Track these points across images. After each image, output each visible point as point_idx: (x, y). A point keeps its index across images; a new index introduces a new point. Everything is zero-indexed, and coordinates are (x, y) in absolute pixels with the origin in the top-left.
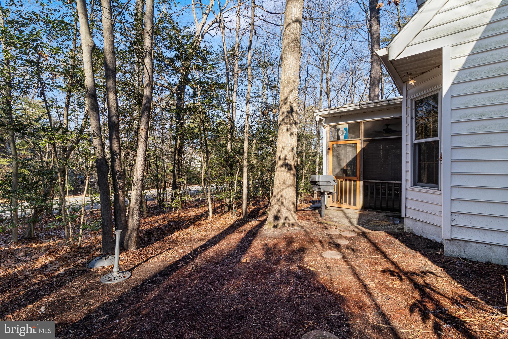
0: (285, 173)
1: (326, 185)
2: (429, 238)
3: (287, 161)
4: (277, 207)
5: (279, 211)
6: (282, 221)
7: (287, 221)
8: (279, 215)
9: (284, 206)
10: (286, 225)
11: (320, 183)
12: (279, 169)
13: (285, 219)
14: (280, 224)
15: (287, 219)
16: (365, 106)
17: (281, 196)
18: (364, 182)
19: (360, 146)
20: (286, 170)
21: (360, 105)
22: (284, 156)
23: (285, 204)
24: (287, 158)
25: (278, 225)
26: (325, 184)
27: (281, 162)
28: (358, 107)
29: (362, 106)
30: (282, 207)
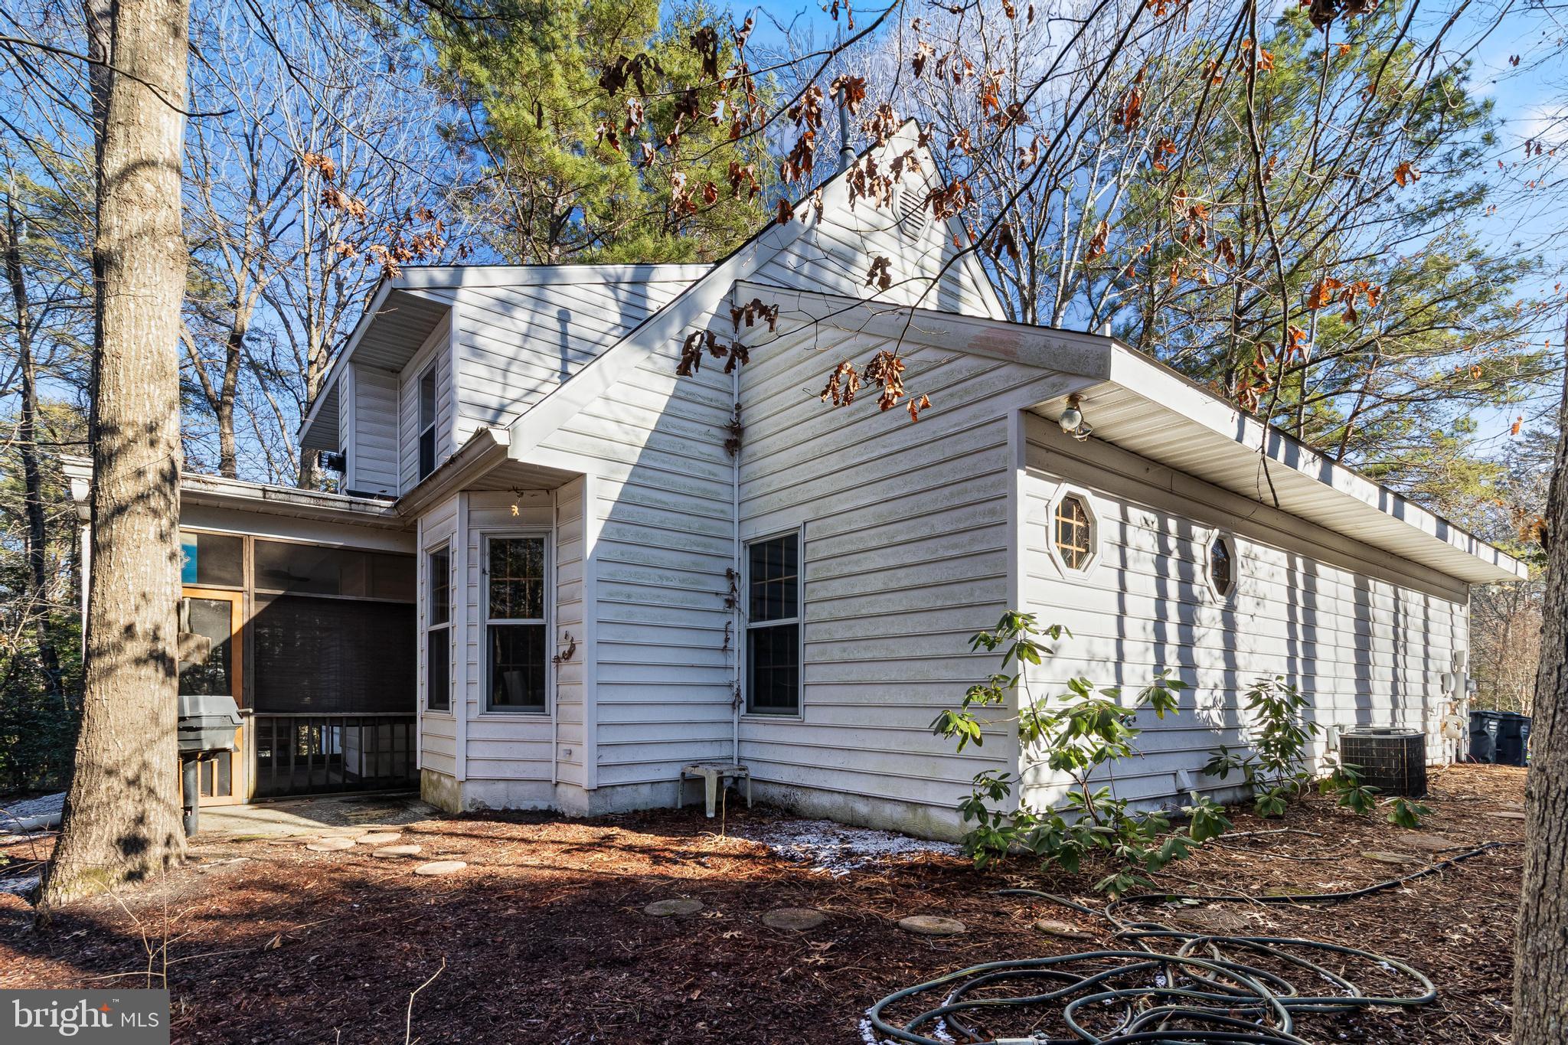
0: (155, 686)
1: (219, 728)
2: (523, 807)
3: (160, 646)
4: (129, 808)
5: (140, 820)
6: (156, 852)
7: (173, 850)
8: (144, 831)
9: (158, 799)
10: (173, 862)
11: (204, 723)
12: (129, 670)
13: (168, 843)
14: (151, 865)
15: (173, 842)
16: (281, 496)
17: (145, 765)
18: (258, 720)
19: (243, 611)
20: (161, 674)
21: (264, 491)
22: (149, 626)
23: (161, 793)
24: (161, 634)
25: (145, 868)
26: (216, 723)
27: (137, 648)
28: (260, 494)
29: (273, 496)
30: (151, 805)
